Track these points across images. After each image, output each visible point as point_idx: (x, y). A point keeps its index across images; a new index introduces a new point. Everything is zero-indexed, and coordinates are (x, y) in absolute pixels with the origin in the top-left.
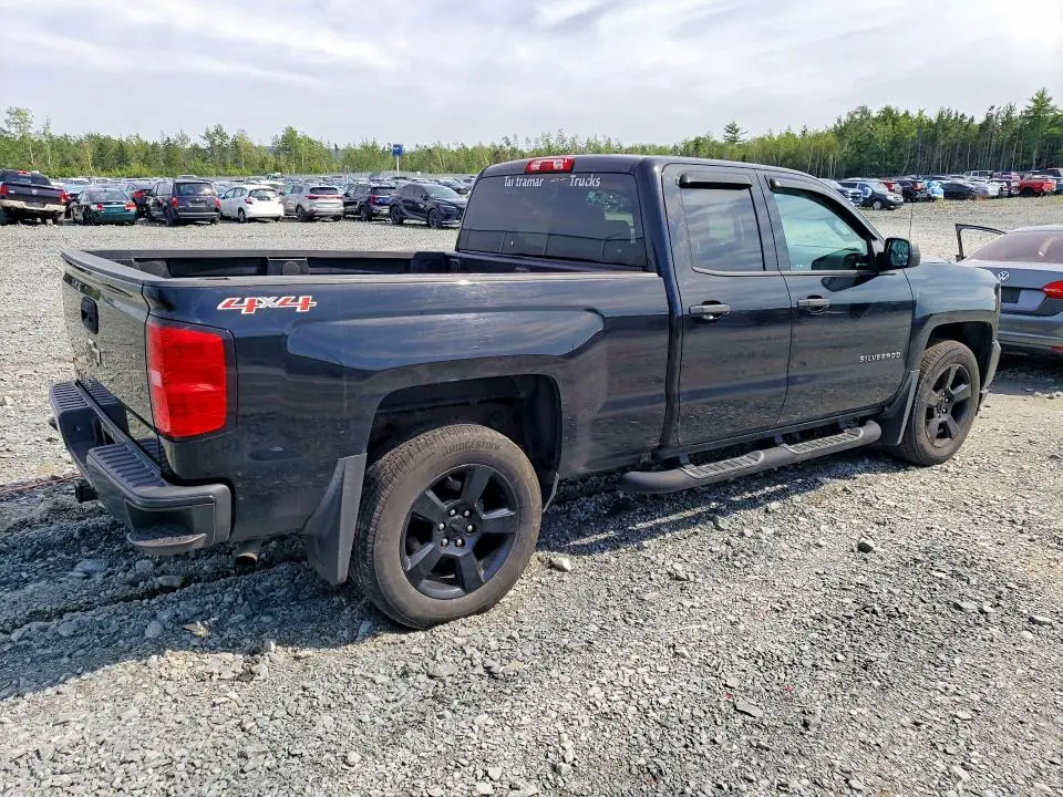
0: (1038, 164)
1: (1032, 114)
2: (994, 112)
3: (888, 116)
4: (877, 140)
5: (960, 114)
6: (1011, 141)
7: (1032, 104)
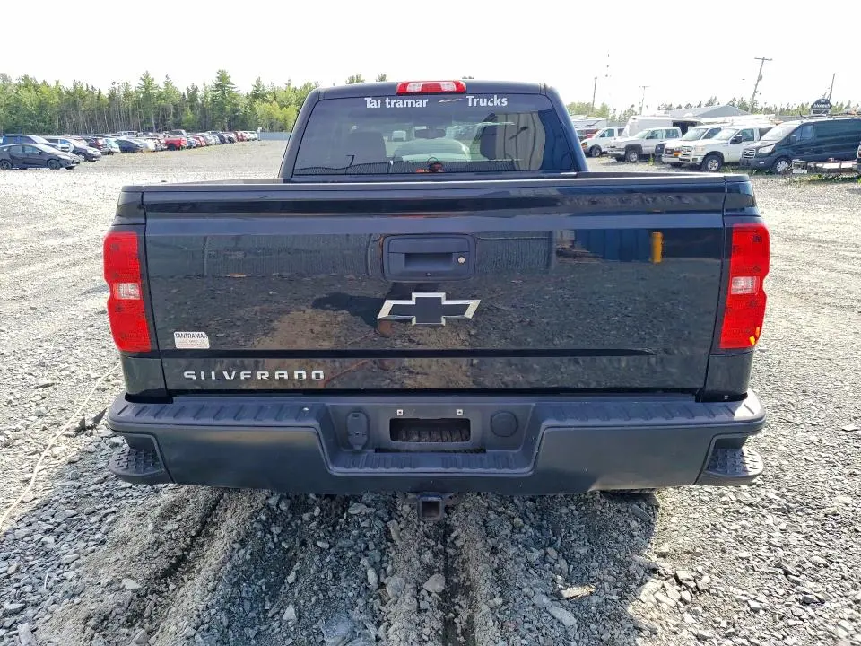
0: (157, 127)
1: (144, 90)
2: (116, 86)
3: (28, 83)
4: (26, 105)
5: (90, 86)
6: (134, 110)
7: (142, 83)
